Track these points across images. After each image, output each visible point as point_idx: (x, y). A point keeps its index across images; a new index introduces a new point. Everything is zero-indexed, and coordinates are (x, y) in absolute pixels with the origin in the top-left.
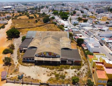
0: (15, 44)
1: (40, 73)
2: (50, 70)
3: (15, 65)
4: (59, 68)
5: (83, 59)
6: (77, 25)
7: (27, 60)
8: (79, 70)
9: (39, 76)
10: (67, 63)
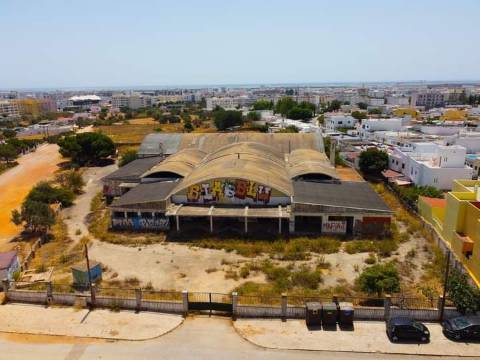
0: (91, 181)
1: (189, 268)
2: (241, 258)
3: (70, 241)
4: (286, 249)
5: (400, 220)
6: (350, 132)
7: (130, 220)
8: (387, 255)
9: (186, 279)
10: (324, 230)
